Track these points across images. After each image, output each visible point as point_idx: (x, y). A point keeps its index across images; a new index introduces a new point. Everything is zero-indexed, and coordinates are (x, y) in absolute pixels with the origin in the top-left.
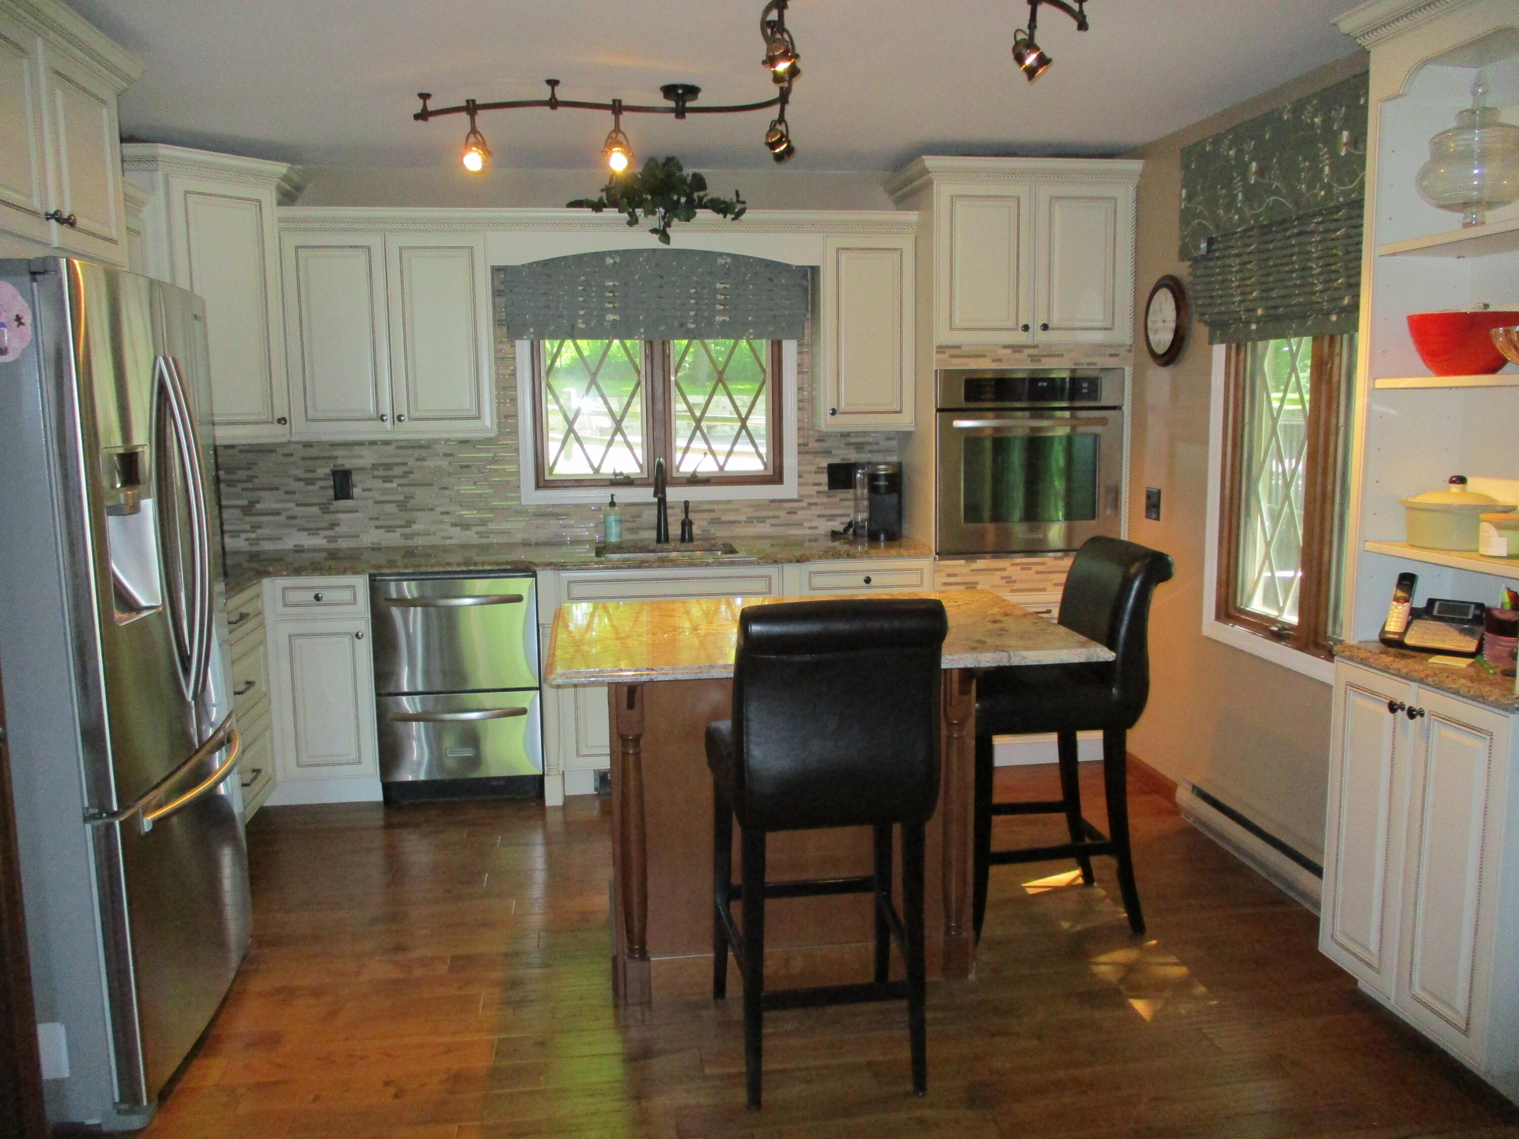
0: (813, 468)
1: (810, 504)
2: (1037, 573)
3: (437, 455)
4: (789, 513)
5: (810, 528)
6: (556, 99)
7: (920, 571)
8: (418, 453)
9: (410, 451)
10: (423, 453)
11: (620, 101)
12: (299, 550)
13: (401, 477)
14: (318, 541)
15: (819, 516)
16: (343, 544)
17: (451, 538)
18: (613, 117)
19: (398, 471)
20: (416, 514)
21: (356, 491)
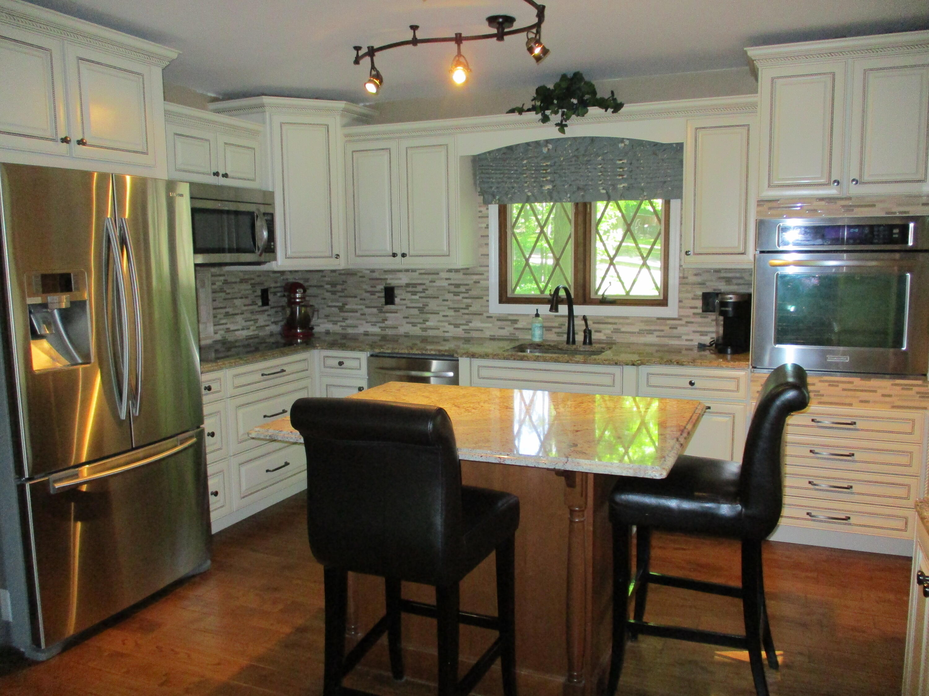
0: (690, 295)
1: (687, 322)
2: (844, 390)
3: (441, 279)
4: (670, 328)
5: (687, 340)
6: (416, 39)
7: (737, 379)
8: (431, 277)
9: (426, 276)
10: (435, 276)
11: (460, 34)
12: (366, 334)
13: (421, 292)
14: (376, 330)
15: (694, 332)
16: (389, 332)
17: (447, 332)
18: (456, 45)
19: (419, 288)
20: (429, 316)
21: (397, 300)
